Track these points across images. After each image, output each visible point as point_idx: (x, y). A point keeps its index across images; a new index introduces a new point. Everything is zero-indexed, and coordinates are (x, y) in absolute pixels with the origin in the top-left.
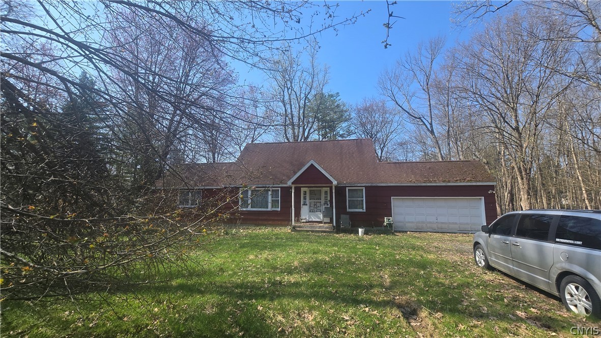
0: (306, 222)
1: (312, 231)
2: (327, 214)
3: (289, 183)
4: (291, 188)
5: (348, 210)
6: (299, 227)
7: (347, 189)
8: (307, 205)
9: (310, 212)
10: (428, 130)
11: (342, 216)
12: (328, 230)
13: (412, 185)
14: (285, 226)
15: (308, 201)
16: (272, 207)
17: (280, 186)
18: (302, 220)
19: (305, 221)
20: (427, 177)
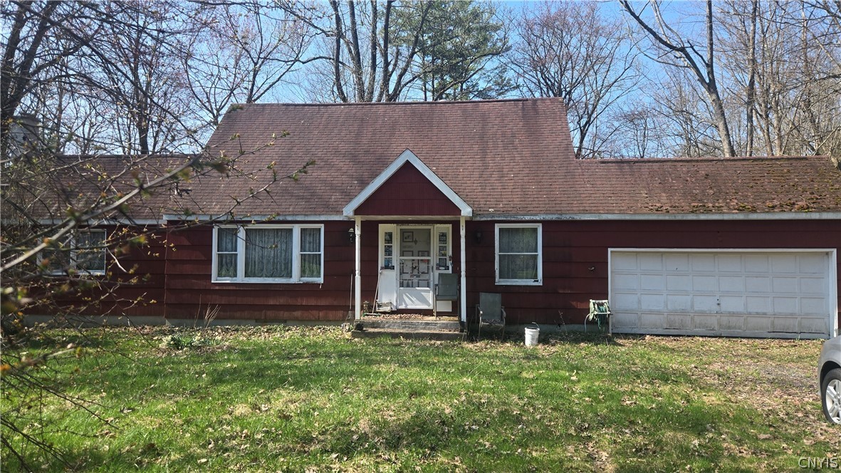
0: (392, 312)
1: (407, 336)
2: (446, 289)
3: (348, 212)
4: (352, 224)
5: (499, 281)
6: (374, 325)
7: (497, 227)
8: (393, 268)
9: (402, 285)
10: (702, 79)
11: (484, 297)
12: (446, 332)
13: (661, 218)
14: (337, 322)
15: (396, 258)
16: (303, 273)
17: (323, 218)
18: (379, 306)
19: (388, 309)
20: (699, 198)
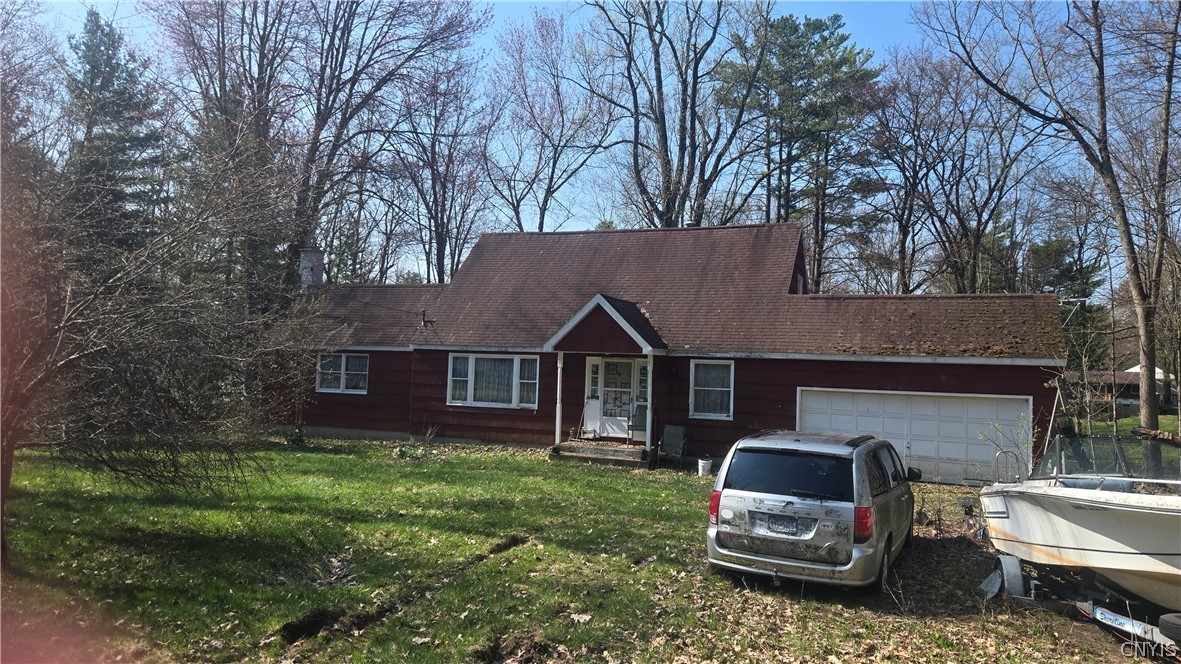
0: (595, 439)
1: (595, 460)
2: (638, 426)
3: (548, 348)
5: (693, 415)
6: (571, 449)
7: (693, 363)
8: (597, 398)
9: (605, 414)
11: (669, 430)
12: (631, 459)
13: (847, 359)
14: (544, 445)
15: (601, 389)
16: (522, 400)
17: (537, 350)
18: (584, 433)
19: (591, 436)
20: (893, 339)
